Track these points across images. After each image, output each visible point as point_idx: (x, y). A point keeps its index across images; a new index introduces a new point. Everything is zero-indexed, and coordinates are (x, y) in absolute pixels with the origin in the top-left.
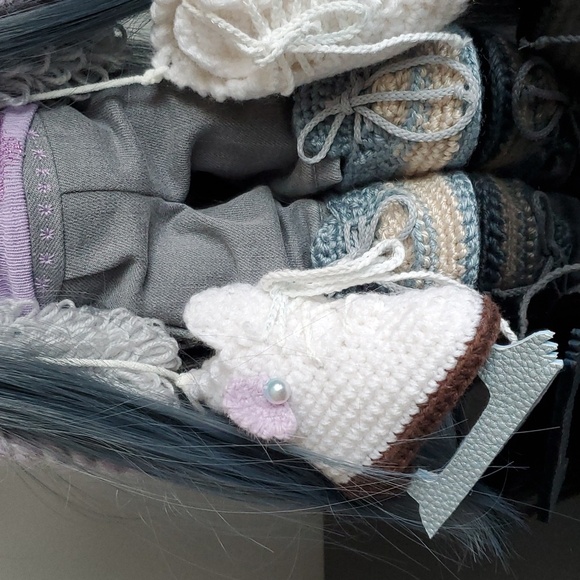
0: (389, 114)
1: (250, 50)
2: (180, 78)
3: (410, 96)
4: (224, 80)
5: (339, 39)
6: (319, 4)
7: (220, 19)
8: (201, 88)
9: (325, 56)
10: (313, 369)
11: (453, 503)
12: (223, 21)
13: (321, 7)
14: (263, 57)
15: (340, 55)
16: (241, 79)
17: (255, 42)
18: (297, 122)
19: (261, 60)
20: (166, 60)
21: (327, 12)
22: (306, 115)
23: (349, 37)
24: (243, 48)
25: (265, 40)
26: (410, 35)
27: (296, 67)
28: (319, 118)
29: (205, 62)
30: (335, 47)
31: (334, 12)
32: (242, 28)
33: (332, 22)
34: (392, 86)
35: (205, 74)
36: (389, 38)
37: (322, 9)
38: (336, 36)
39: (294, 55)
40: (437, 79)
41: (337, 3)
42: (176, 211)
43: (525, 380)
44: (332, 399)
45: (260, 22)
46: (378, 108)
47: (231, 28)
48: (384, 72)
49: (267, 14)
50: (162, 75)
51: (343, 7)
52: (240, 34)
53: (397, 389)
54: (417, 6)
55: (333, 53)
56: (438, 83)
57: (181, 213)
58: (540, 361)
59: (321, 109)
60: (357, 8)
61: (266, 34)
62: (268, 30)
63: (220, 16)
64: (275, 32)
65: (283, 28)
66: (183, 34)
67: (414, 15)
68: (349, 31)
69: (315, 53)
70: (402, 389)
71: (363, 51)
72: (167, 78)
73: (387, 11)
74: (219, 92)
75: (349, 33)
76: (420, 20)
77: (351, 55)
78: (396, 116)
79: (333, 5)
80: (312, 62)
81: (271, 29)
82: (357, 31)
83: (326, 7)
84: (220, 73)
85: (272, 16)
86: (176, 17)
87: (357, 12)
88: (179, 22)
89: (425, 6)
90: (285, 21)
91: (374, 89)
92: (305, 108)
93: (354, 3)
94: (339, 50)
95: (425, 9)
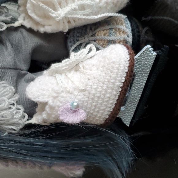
0: (101, 43)
1: (54, 15)
2: (28, 24)
3: (109, 38)
4: (43, 26)
5: (84, 13)
6: (78, 1)
7: (43, 4)
8: (35, 28)
9: (79, 19)
10: (83, 93)
11: (132, 112)
12: (44, 5)
13: (79, 2)
14: (58, 18)
15: (84, 19)
16: (50, 25)
17: (56, 13)
18: (69, 44)
19: (57, 19)
20: (23, 18)
21: (81, 4)
22: (73, 42)
23: (88, 13)
24: (51, 15)
25: (59, 12)
26: (108, 14)
27: (69, 22)
28: (77, 44)
29: (37, 19)
30: (82, 16)
31: (83, 4)
32: (51, 8)
33: (82, 7)
34: (103, 35)
35: (37, 23)
36: (101, 14)
37: (79, 3)
38: (83, 12)
39: (69, 18)
40: (118, 33)
41: (84, 1)
42: (25, 74)
43: (146, 64)
44: (93, 99)
45: (57, 6)
46: (97, 42)
47: (47, 8)
48: (100, 30)
49: (60, 4)
50: (21, 24)
51: (86, 3)
52: (51, 10)
53: (113, 85)
54: (111, 3)
55: (82, 18)
56: (118, 34)
57: (27, 75)
58: (149, 56)
59: (78, 41)
60: (91, 3)
61: (59, 10)
62: (60, 9)
63: (43, 3)
64: (62, 9)
65: (65, 8)
66: (30, 9)
67: (110, 6)
68: (87, 11)
69: (76, 18)
70: (114, 85)
71: (92, 18)
72: (23, 24)
73: (101, 4)
74: (42, 30)
75: (88, 12)
76: (111, 8)
77: (88, 19)
78: (104, 45)
79: (83, 2)
80: (74, 21)
81: (61, 8)
82: (91, 11)
83: (80, 2)
84: (42, 23)
85: (62, 4)
86: (28, 3)
87: (91, 4)
88: (28, 5)
89: (113, 3)
90: (66, 6)
91: (96, 35)
92: (72, 40)
93: (90, 1)
94: (84, 17)
95: (113, 4)
